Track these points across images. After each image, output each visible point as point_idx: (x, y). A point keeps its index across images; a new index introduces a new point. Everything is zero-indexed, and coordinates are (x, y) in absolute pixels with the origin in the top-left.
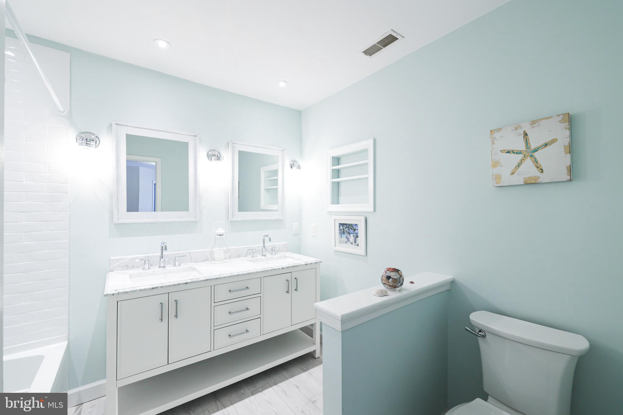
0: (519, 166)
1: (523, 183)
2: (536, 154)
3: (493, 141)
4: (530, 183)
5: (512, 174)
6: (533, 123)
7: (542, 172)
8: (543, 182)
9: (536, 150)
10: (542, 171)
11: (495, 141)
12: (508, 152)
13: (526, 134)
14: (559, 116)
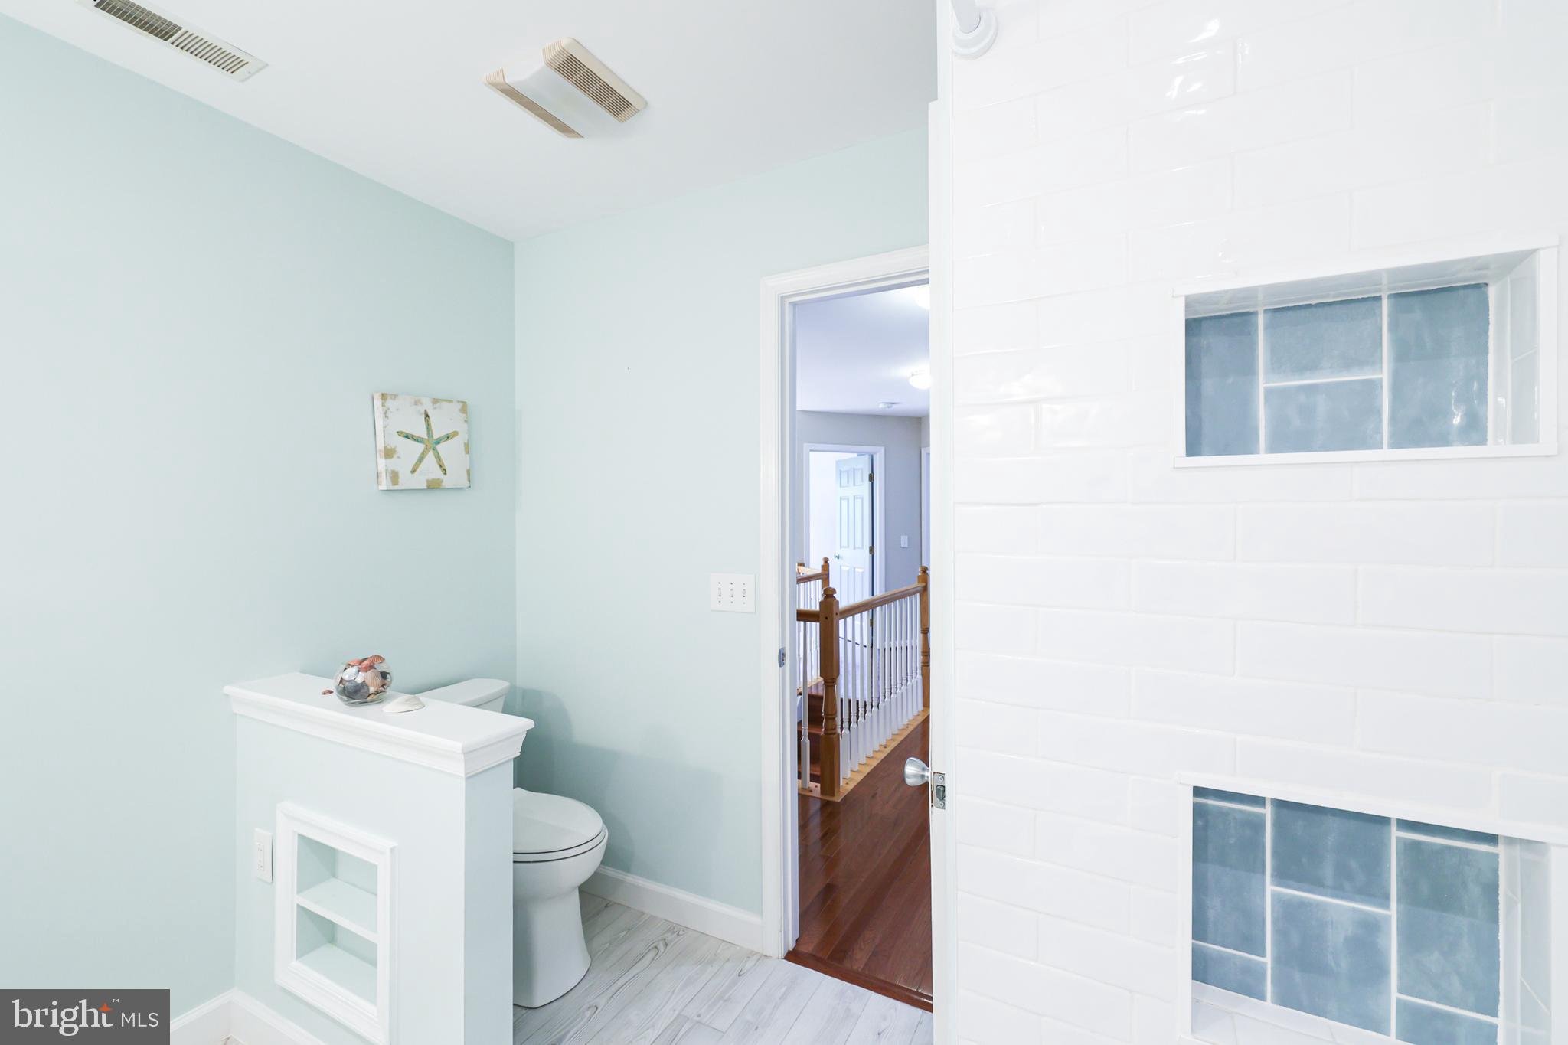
0: (420, 460)
1: (426, 488)
2: (439, 447)
3: (385, 413)
4: (433, 486)
5: (413, 471)
6: (435, 401)
7: (445, 474)
8: (447, 487)
9: (438, 442)
10: (445, 472)
11: (389, 414)
12: (407, 437)
13: (427, 416)
14: (459, 402)
